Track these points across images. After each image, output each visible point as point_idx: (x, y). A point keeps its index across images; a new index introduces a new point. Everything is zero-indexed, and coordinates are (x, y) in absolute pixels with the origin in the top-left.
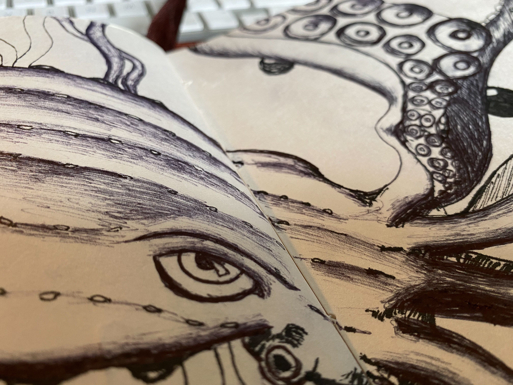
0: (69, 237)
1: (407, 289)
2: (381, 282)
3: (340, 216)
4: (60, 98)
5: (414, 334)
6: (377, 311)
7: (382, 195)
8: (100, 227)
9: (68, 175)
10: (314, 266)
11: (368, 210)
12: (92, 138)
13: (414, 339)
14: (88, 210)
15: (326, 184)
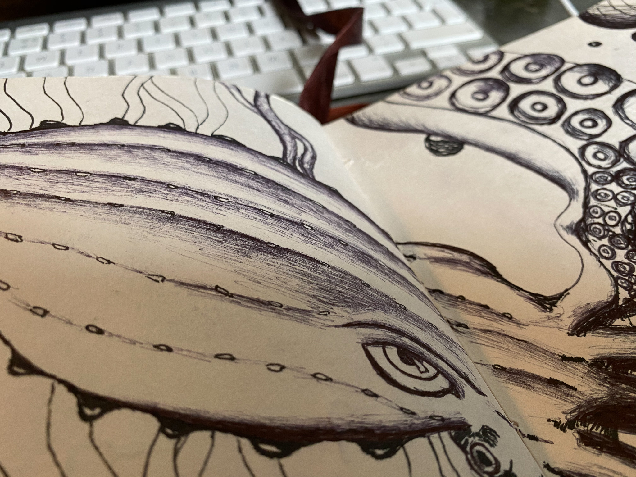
0: (284, 314)
1: (589, 402)
2: (563, 393)
3: (519, 322)
4: (248, 174)
5: (596, 447)
6: (558, 422)
7: (562, 300)
8: (310, 309)
9: (271, 253)
10: (495, 373)
11: (549, 317)
12: (287, 220)
13: (596, 452)
14: (296, 291)
15: (504, 286)
